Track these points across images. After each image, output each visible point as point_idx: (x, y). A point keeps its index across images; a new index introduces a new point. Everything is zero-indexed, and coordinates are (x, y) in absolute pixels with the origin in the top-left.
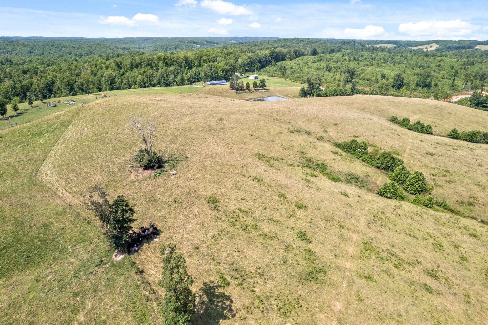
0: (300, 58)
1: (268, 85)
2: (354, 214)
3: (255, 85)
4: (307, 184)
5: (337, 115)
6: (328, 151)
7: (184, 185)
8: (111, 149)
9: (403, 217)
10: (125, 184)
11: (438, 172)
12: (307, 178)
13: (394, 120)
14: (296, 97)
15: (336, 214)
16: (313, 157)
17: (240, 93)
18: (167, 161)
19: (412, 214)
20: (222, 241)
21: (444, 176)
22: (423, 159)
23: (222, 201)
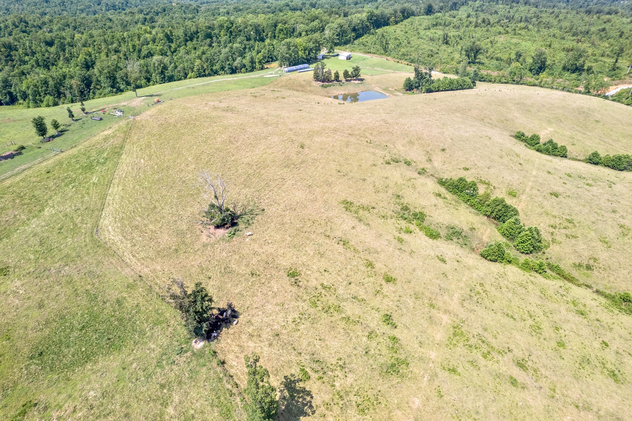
0: (409, 20)
1: (363, 74)
2: (449, 288)
3: (346, 74)
4: (399, 246)
6: (430, 193)
7: (262, 251)
8: (176, 196)
9: (504, 289)
10: (196, 249)
11: (558, 222)
12: (400, 236)
13: (520, 137)
14: (399, 90)
15: (428, 289)
16: (410, 203)
17: (326, 87)
18: (240, 215)
19: (517, 285)
20: (303, 326)
21: (565, 228)
22: (545, 203)
23: (303, 274)
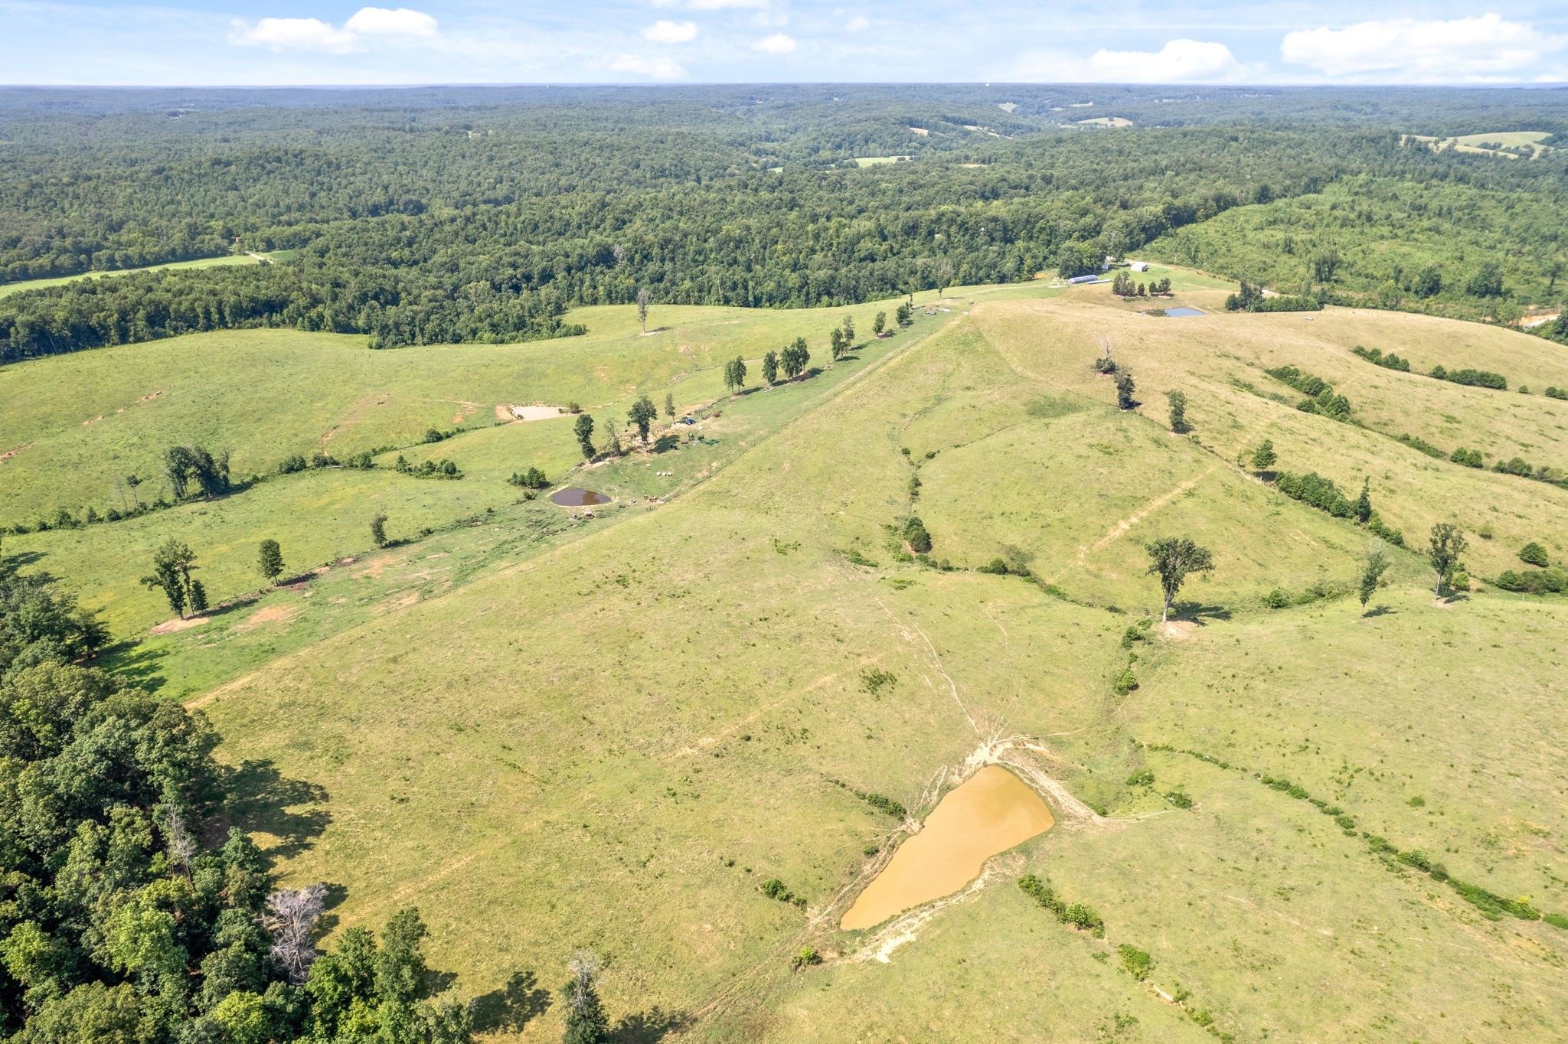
0: (1227, 212)
1: (1174, 288)
3: (1153, 287)
5: (1275, 341)
6: (1258, 375)
12: (1235, 393)
13: (1359, 351)
14: (1219, 310)
16: (1242, 378)
17: (1129, 301)
